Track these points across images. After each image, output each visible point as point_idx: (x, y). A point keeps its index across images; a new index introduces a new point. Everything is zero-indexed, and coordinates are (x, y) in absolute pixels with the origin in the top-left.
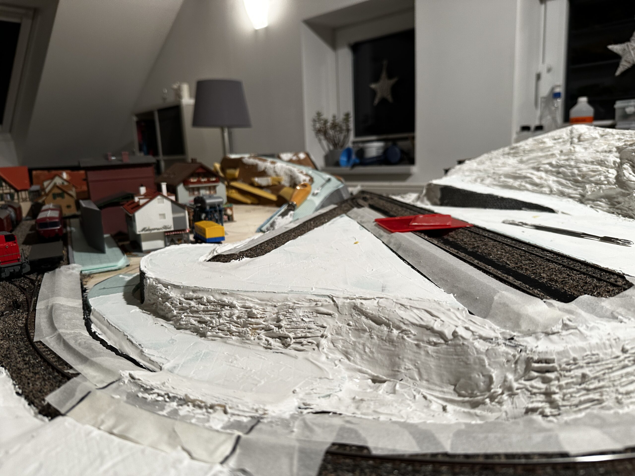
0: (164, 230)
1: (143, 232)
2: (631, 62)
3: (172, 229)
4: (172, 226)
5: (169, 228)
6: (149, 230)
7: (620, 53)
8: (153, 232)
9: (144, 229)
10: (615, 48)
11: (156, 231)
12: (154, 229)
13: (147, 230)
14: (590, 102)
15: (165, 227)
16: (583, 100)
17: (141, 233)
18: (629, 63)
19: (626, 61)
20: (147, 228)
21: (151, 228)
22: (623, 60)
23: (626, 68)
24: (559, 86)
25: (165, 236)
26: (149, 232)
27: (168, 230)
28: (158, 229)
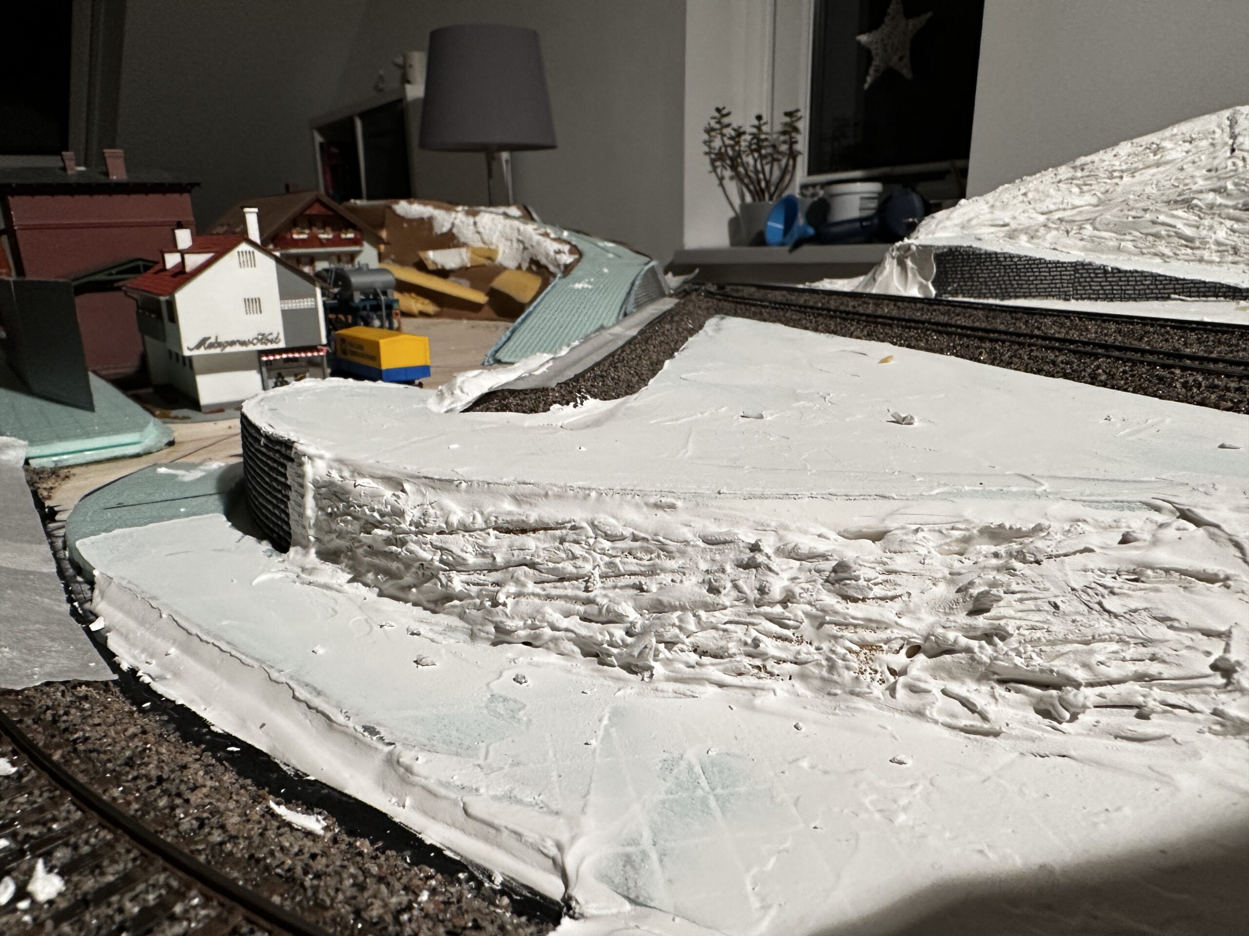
0: (260, 347)
1: (202, 351)
3: (282, 345)
4: (282, 337)
5: (272, 341)
6: (220, 345)
8: (229, 349)
9: (202, 343)
11: (237, 348)
12: (232, 343)
13: (211, 346)
15: (263, 338)
17: (195, 353)
20: (212, 340)
21: (221, 339)
25: (261, 364)
26: (218, 351)
27: (270, 346)
28: (243, 343)
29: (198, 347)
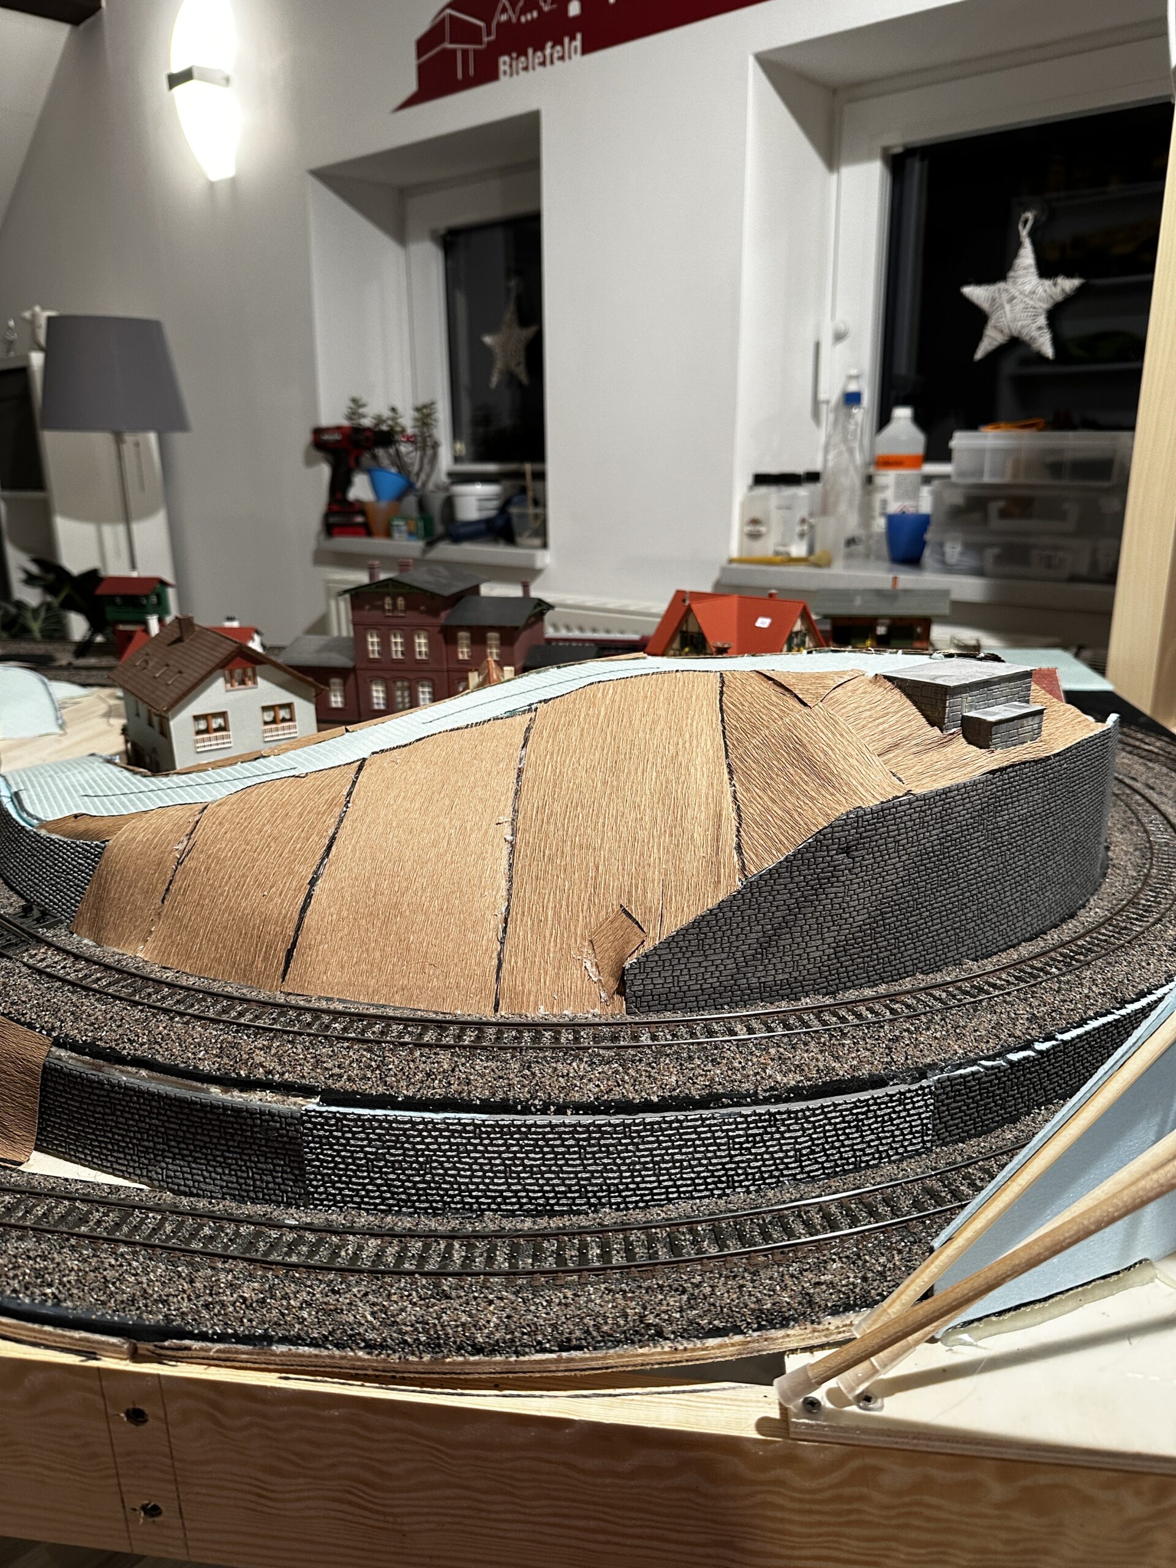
2: (1006, 331)
7: (985, 306)
10: (975, 293)
14: (919, 420)
16: (903, 414)
18: (1002, 331)
19: (995, 327)
22: (992, 322)
23: (996, 344)
24: (857, 377)
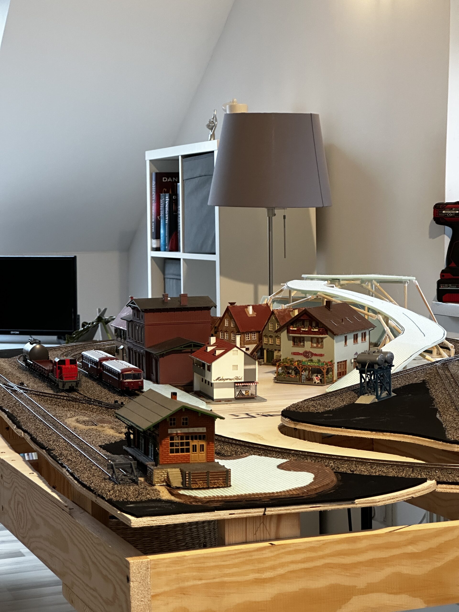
0: (236, 381)
3: (243, 381)
4: (243, 378)
5: (240, 379)
6: (223, 379)
8: (226, 381)
11: (228, 381)
12: (227, 379)
15: (237, 378)
20: (221, 378)
21: (224, 378)
25: (235, 387)
26: (222, 381)
27: (239, 381)
28: (230, 379)
29: (217, 380)
